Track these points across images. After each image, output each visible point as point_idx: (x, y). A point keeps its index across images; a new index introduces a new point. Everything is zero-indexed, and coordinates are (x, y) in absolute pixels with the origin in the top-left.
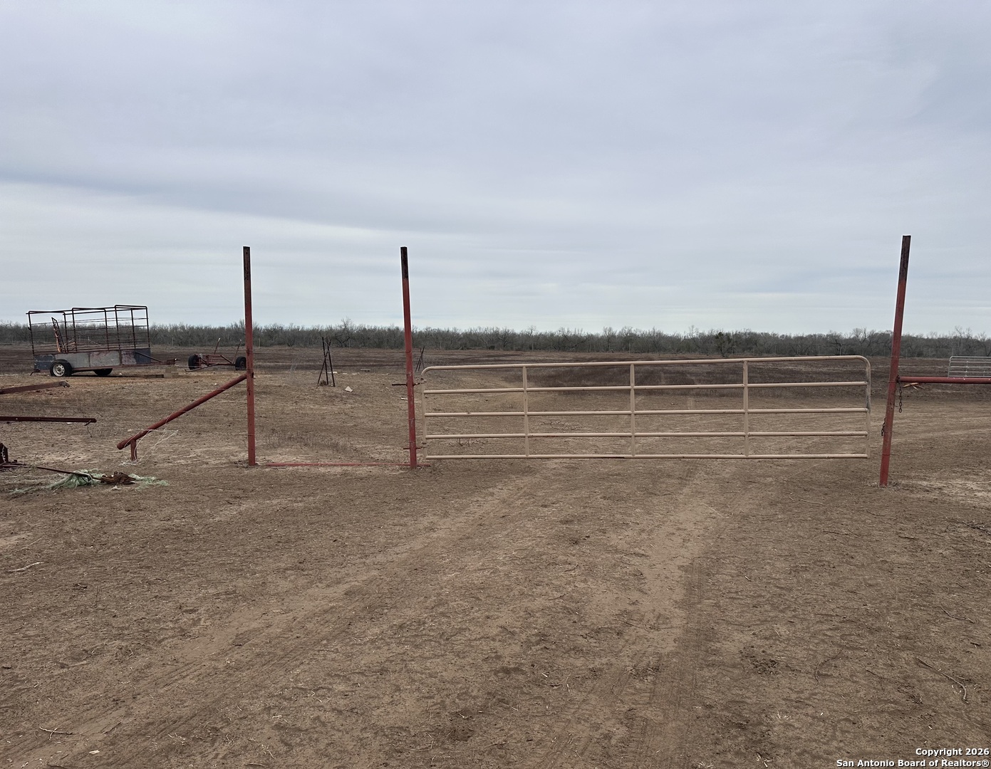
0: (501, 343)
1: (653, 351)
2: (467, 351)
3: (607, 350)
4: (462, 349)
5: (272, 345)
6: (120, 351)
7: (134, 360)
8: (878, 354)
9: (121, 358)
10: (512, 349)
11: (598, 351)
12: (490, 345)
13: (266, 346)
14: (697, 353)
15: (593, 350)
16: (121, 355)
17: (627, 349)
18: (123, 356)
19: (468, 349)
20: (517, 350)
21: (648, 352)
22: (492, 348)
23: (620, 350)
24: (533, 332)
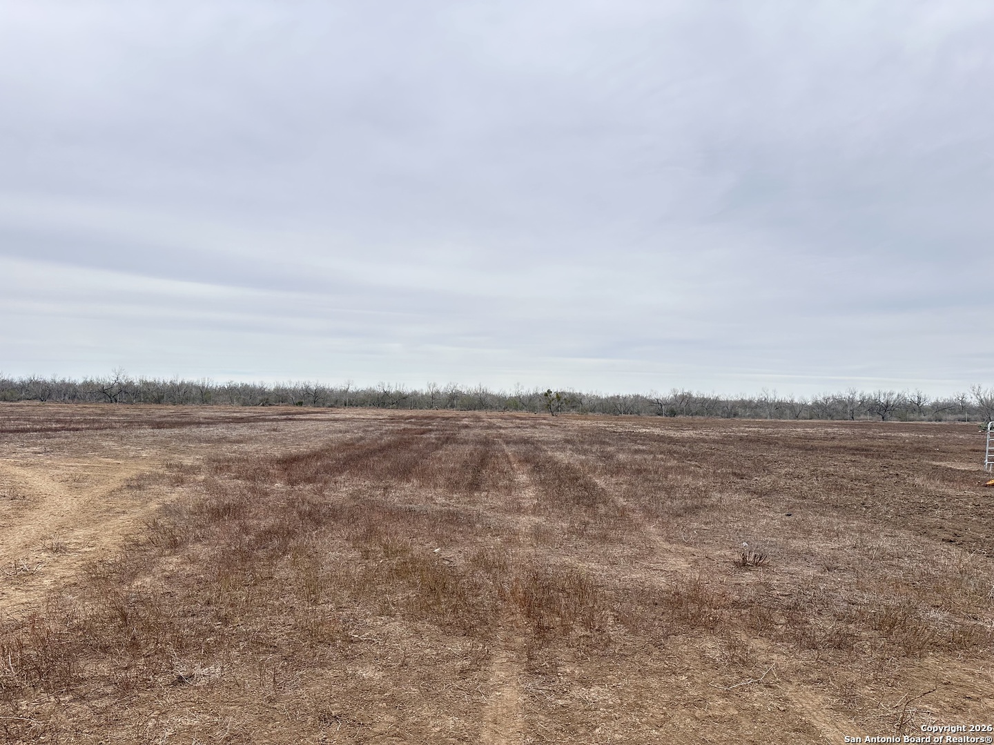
0: (312, 399)
1: (480, 409)
3: (431, 407)
8: (697, 414)
10: (324, 405)
11: (421, 409)
12: (297, 401)
14: (524, 411)
15: (415, 407)
17: (452, 406)
19: (270, 405)
20: (329, 407)
21: (475, 409)
22: (300, 404)
23: (445, 407)
24: (351, 387)
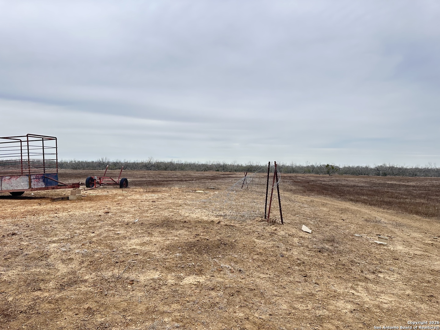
2: (206, 172)
4: (204, 171)
5: (116, 169)
6: (29, 176)
7: (43, 184)
9: (30, 182)
13: (113, 170)
16: (30, 179)
18: (33, 180)
21: (290, 173)
